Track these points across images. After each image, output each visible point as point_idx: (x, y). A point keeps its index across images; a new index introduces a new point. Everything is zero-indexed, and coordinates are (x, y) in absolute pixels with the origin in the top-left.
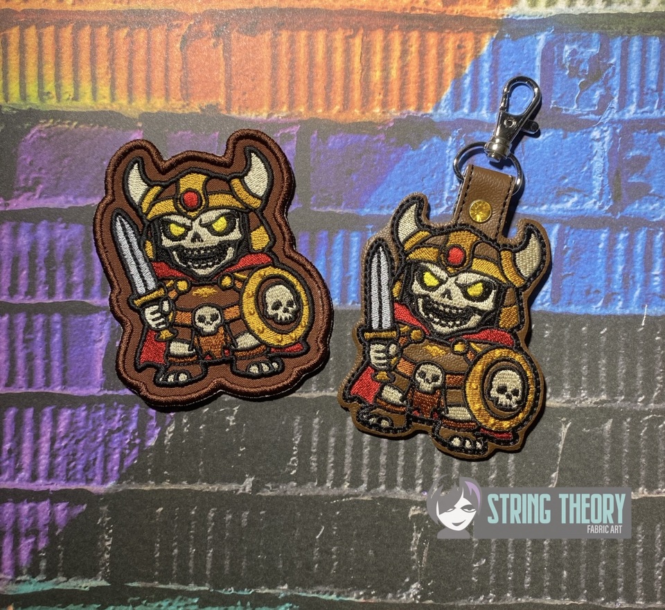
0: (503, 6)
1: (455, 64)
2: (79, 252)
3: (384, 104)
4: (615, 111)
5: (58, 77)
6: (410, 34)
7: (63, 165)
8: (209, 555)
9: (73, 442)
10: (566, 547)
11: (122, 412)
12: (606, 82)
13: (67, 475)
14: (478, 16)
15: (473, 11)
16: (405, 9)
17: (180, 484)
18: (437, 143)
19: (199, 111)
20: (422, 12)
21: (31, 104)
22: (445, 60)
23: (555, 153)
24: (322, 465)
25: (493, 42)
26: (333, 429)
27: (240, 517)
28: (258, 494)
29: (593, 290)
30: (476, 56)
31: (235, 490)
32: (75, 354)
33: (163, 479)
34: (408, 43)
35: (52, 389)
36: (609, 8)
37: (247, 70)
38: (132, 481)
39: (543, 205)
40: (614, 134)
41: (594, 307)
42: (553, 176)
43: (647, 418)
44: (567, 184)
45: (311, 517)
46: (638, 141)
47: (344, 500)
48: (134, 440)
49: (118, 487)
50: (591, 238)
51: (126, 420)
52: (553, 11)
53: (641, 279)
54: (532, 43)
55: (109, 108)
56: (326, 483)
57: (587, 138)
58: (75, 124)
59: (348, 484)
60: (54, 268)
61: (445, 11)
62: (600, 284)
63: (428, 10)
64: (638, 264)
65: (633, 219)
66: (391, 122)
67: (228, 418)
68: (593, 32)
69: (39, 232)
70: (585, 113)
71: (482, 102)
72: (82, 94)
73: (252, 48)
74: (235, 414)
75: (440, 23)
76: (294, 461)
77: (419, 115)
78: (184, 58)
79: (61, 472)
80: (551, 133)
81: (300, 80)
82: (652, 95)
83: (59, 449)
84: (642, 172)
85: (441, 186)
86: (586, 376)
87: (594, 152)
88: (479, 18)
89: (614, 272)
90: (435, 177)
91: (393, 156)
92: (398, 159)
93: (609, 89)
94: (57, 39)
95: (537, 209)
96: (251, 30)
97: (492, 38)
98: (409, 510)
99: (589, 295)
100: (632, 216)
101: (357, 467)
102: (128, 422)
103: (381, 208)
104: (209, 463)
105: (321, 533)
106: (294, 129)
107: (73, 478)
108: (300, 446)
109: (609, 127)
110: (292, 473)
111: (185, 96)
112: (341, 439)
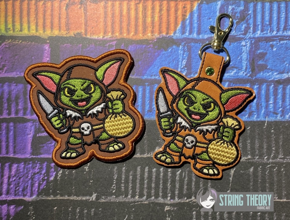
1: (182, 15)
2: (21, 96)
3: (152, 32)
4: (251, 33)
5: (13, 22)
6: (163, 2)
7: (15, 59)
9: (18, 178)
11: (39, 165)
12: (247, 21)
13: (15, 193)
17: (64, 196)
18: (175, 48)
19: (73, 35)
21: (2, 33)
22: (178, 13)
24: (126, 188)
25: (198, 5)
26: (131, 172)
27: (90, 211)
28: (98, 201)
30: (191, 11)
31: (88, 199)
32: (19, 140)
33: (57, 194)
34: (162, 6)
35: (9, 155)
37: (94, 18)
38: (43, 195)
40: (251, 43)
41: (244, 117)
43: (268, 166)
44: (231, 65)
45: (122, 211)
46: (262, 46)
47: (136, 203)
48: (44, 177)
49: (37, 198)
51: (41, 169)
53: (265, 105)
54: (215, 5)
55: (35, 34)
56: (128, 196)
57: (240, 45)
58: (20, 41)
59: (138, 196)
60: (11, 103)
64: (263, 99)
65: (260, 79)
66: (156, 39)
67: (85, 168)
68: (241, 1)
69: (4, 87)
70: (238, 34)
71: (194, 30)
72: (23, 29)
73: (96, 9)
74: (88, 166)
76: (114, 187)
77: (167, 36)
78: (67, 14)
79: (13, 191)
81: (116, 22)
82: (267, 27)
83: (12, 182)
84: (264, 60)
85: (177, 66)
87: (243, 51)
90: (174, 62)
91: (156, 54)
92: (159, 55)
93: (248, 24)
94: (13, 6)
96: (96, 1)
97: (198, 3)
98: (165, 208)
100: (260, 78)
101: (142, 189)
102: (42, 169)
103: (151, 76)
104: (77, 188)
105: (126, 218)
106: (114, 43)
107: (17, 194)
108: (117, 180)
109: (249, 40)
110: (113, 192)
111: (67, 29)
112: (135, 176)
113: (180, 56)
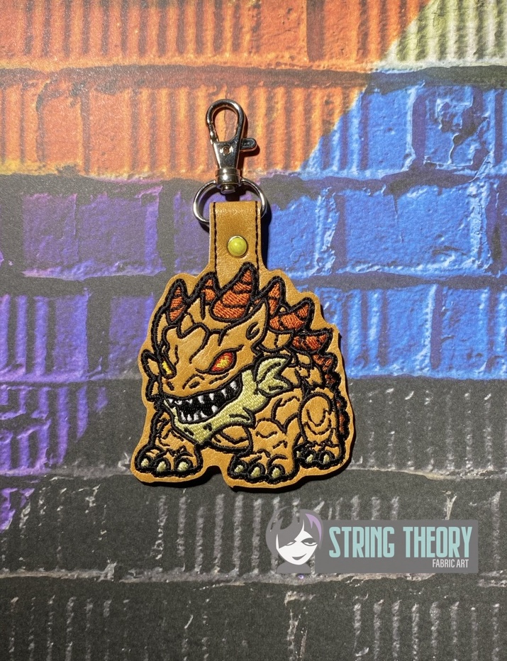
0: (372, 60)
1: (323, 121)
3: (251, 164)
4: (492, 166)
6: (276, 91)
8: (69, 649)
10: (456, 633)
12: (481, 136)
14: (346, 71)
15: (341, 66)
16: (269, 64)
17: (37, 571)
18: (306, 202)
19: (56, 172)
20: (288, 67)
22: (313, 117)
23: (429, 210)
24: (190, 548)
25: (362, 98)
26: (201, 508)
27: (102, 606)
28: (121, 581)
29: (475, 354)
30: (344, 111)
31: (96, 577)
33: (19, 566)
34: (274, 101)
36: (480, 61)
37: (106, 130)
39: (418, 264)
40: (491, 190)
41: (477, 371)
42: (428, 234)
44: (443, 242)
45: (179, 606)
47: (214, 586)
50: (471, 298)
52: (423, 64)
54: (403, 97)
56: (194, 568)
57: (463, 194)
59: (219, 568)
61: (312, 66)
62: (482, 347)
63: (294, 66)
66: (259, 181)
67: (87, 499)
68: (465, 86)
70: (460, 168)
71: (352, 159)
73: (111, 106)
74: (94, 494)
75: (307, 79)
76: (159, 545)
77: (287, 174)
78: (41, 118)
80: (425, 190)
81: (161, 140)
85: (311, 247)
86: (471, 446)
87: (471, 208)
88: (346, 73)
89: (497, 334)
90: (304, 237)
93: (484, 143)
95: (413, 269)
96: (110, 88)
97: (361, 93)
98: (285, 595)
99: (470, 358)
101: (228, 550)
104: (67, 548)
105: (189, 622)
106: (156, 190)
108: (165, 528)
110: (157, 558)
111: (41, 157)
112: (210, 520)
113: (319, 221)
